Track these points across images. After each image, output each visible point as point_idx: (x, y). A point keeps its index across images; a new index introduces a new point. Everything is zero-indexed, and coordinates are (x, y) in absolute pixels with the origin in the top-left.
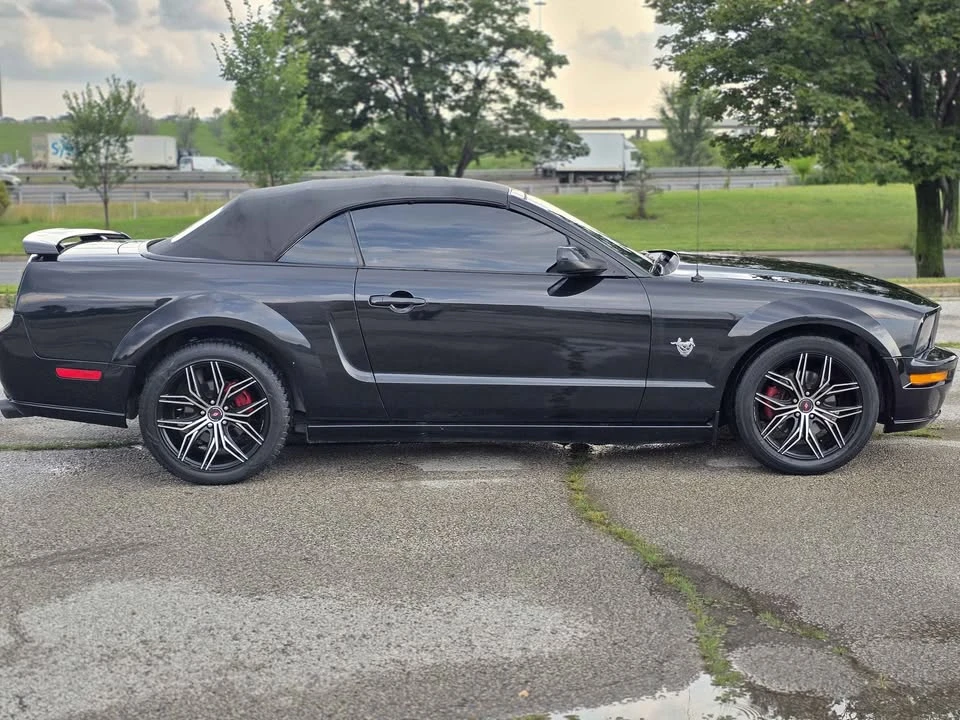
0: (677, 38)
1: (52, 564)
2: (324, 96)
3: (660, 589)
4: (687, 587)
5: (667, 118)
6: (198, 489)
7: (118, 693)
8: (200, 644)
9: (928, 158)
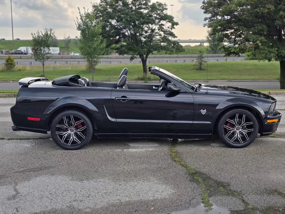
0: (210, 18)
1: (26, 172)
2: (107, 34)
3: (193, 180)
4: (200, 180)
5: (209, 39)
6: (67, 151)
7: (43, 208)
8: (66, 194)
9: (283, 54)
